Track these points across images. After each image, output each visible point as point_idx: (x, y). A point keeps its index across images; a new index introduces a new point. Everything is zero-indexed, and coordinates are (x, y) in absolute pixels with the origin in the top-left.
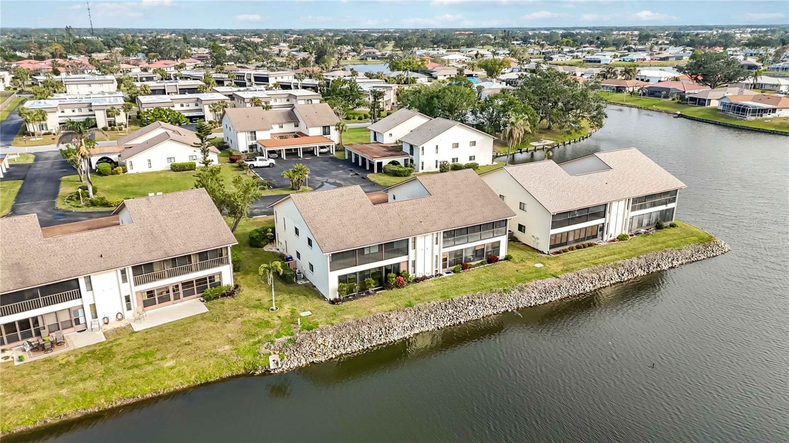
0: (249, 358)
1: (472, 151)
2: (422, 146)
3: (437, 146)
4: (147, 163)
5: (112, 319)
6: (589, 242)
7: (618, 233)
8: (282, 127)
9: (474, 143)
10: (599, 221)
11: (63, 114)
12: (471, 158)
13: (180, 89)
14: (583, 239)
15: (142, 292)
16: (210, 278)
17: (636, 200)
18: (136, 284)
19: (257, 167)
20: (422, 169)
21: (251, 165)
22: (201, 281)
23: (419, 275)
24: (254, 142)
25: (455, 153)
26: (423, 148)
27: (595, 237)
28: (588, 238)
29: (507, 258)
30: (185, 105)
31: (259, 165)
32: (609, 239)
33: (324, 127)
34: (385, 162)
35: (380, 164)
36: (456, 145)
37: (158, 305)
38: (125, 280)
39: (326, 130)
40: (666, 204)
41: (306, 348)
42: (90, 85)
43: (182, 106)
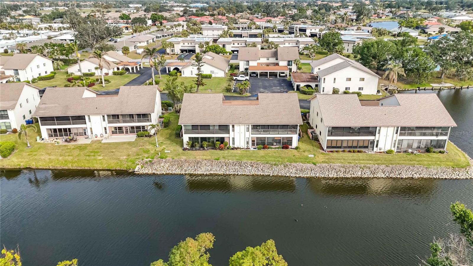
0: (130, 164)
1: (361, 84)
2: (324, 77)
3: (335, 79)
4: (190, 72)
5: (99, 136)
6: (359, 149)
7: (388, 148)
8: (268, 59)
9: (363, 79)
10: (371, 138)
11: (184, 45)
12: (360, 89)
13: (249, 35)
14: (356, 147)
15: (111, 127)
16: (142, 127)
17: (403, 129)
18: (109, 123)
19: (239, 80)
20: (323, 91)
21: (236, 79)
22: (138, 127)
23: (236, 146)
24: (248, 67)
25: (348, 84)
26: (325, 79)
27: (367, 147)
28: (360, 147)
29: (297, 148)
30: (240, 44)
31: (240, 79)
32: (378, 151)
33: (289, 61)
34: (302, 85)
35: (298, 86)
36: (350, 79)
37: (118, 134)
38: (104, 120)
39: (289, 63)
40: (437, 135)
41: (155, 166)
42: (213, 30)
43: (238, 44)
